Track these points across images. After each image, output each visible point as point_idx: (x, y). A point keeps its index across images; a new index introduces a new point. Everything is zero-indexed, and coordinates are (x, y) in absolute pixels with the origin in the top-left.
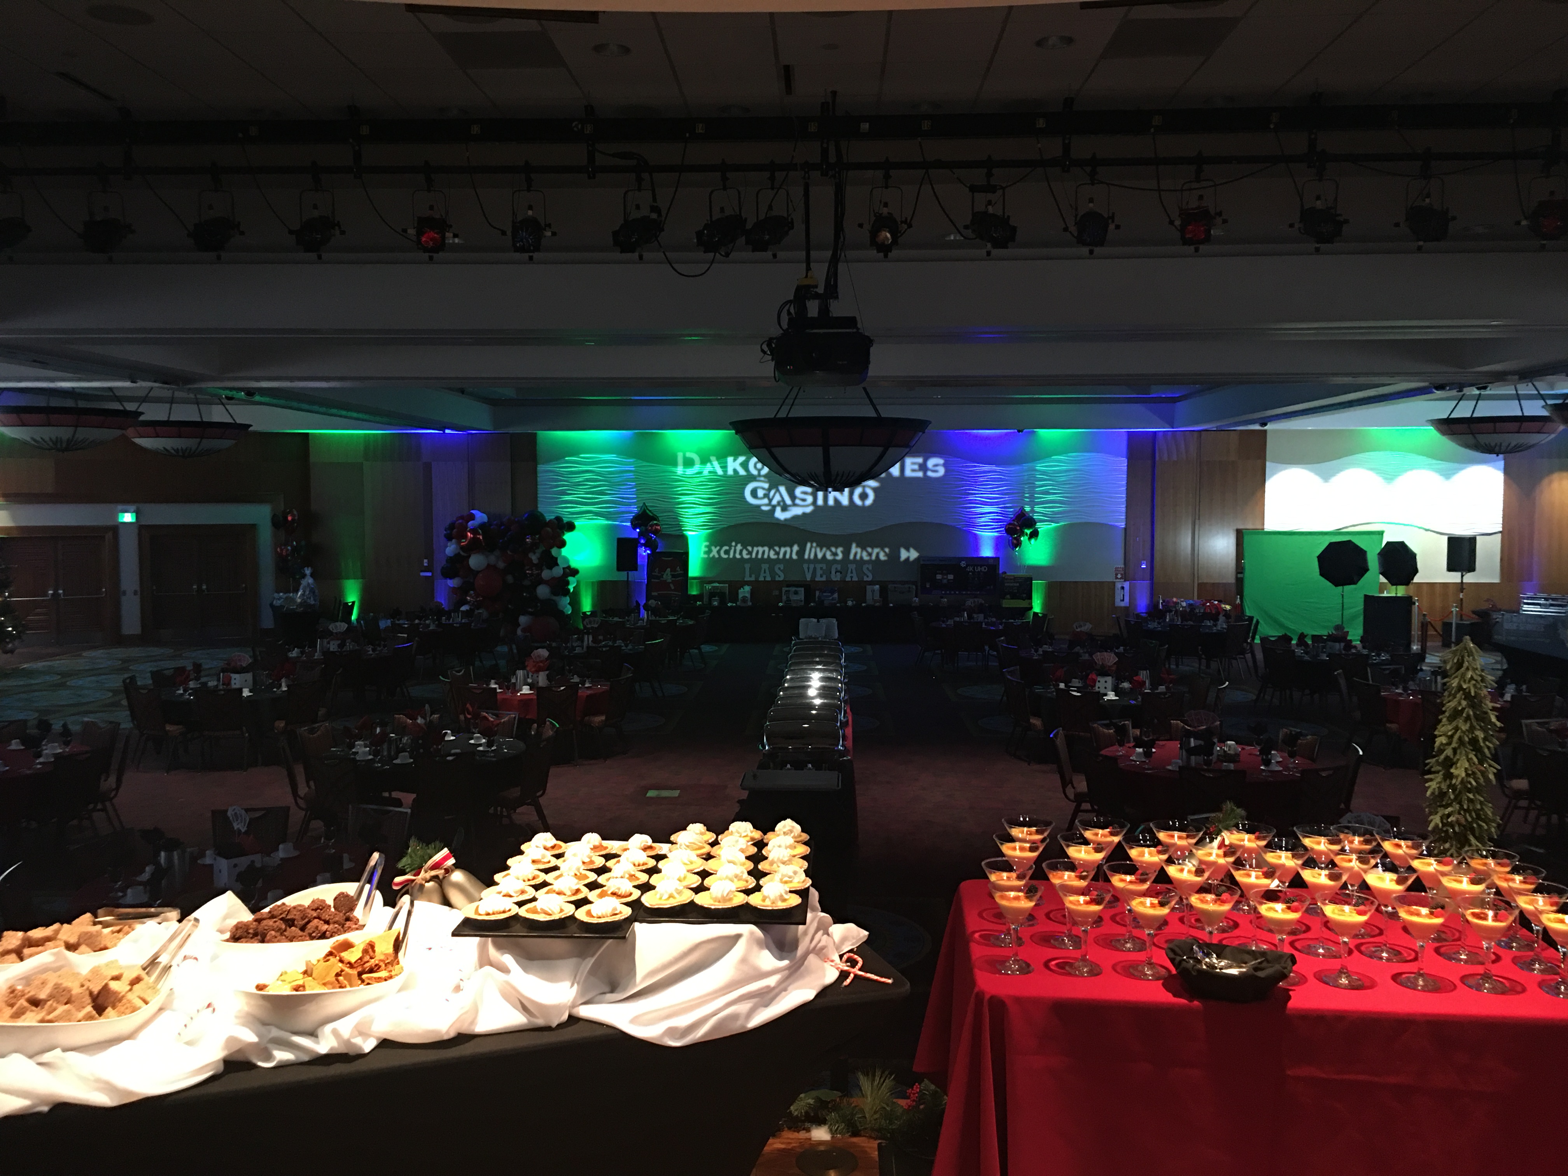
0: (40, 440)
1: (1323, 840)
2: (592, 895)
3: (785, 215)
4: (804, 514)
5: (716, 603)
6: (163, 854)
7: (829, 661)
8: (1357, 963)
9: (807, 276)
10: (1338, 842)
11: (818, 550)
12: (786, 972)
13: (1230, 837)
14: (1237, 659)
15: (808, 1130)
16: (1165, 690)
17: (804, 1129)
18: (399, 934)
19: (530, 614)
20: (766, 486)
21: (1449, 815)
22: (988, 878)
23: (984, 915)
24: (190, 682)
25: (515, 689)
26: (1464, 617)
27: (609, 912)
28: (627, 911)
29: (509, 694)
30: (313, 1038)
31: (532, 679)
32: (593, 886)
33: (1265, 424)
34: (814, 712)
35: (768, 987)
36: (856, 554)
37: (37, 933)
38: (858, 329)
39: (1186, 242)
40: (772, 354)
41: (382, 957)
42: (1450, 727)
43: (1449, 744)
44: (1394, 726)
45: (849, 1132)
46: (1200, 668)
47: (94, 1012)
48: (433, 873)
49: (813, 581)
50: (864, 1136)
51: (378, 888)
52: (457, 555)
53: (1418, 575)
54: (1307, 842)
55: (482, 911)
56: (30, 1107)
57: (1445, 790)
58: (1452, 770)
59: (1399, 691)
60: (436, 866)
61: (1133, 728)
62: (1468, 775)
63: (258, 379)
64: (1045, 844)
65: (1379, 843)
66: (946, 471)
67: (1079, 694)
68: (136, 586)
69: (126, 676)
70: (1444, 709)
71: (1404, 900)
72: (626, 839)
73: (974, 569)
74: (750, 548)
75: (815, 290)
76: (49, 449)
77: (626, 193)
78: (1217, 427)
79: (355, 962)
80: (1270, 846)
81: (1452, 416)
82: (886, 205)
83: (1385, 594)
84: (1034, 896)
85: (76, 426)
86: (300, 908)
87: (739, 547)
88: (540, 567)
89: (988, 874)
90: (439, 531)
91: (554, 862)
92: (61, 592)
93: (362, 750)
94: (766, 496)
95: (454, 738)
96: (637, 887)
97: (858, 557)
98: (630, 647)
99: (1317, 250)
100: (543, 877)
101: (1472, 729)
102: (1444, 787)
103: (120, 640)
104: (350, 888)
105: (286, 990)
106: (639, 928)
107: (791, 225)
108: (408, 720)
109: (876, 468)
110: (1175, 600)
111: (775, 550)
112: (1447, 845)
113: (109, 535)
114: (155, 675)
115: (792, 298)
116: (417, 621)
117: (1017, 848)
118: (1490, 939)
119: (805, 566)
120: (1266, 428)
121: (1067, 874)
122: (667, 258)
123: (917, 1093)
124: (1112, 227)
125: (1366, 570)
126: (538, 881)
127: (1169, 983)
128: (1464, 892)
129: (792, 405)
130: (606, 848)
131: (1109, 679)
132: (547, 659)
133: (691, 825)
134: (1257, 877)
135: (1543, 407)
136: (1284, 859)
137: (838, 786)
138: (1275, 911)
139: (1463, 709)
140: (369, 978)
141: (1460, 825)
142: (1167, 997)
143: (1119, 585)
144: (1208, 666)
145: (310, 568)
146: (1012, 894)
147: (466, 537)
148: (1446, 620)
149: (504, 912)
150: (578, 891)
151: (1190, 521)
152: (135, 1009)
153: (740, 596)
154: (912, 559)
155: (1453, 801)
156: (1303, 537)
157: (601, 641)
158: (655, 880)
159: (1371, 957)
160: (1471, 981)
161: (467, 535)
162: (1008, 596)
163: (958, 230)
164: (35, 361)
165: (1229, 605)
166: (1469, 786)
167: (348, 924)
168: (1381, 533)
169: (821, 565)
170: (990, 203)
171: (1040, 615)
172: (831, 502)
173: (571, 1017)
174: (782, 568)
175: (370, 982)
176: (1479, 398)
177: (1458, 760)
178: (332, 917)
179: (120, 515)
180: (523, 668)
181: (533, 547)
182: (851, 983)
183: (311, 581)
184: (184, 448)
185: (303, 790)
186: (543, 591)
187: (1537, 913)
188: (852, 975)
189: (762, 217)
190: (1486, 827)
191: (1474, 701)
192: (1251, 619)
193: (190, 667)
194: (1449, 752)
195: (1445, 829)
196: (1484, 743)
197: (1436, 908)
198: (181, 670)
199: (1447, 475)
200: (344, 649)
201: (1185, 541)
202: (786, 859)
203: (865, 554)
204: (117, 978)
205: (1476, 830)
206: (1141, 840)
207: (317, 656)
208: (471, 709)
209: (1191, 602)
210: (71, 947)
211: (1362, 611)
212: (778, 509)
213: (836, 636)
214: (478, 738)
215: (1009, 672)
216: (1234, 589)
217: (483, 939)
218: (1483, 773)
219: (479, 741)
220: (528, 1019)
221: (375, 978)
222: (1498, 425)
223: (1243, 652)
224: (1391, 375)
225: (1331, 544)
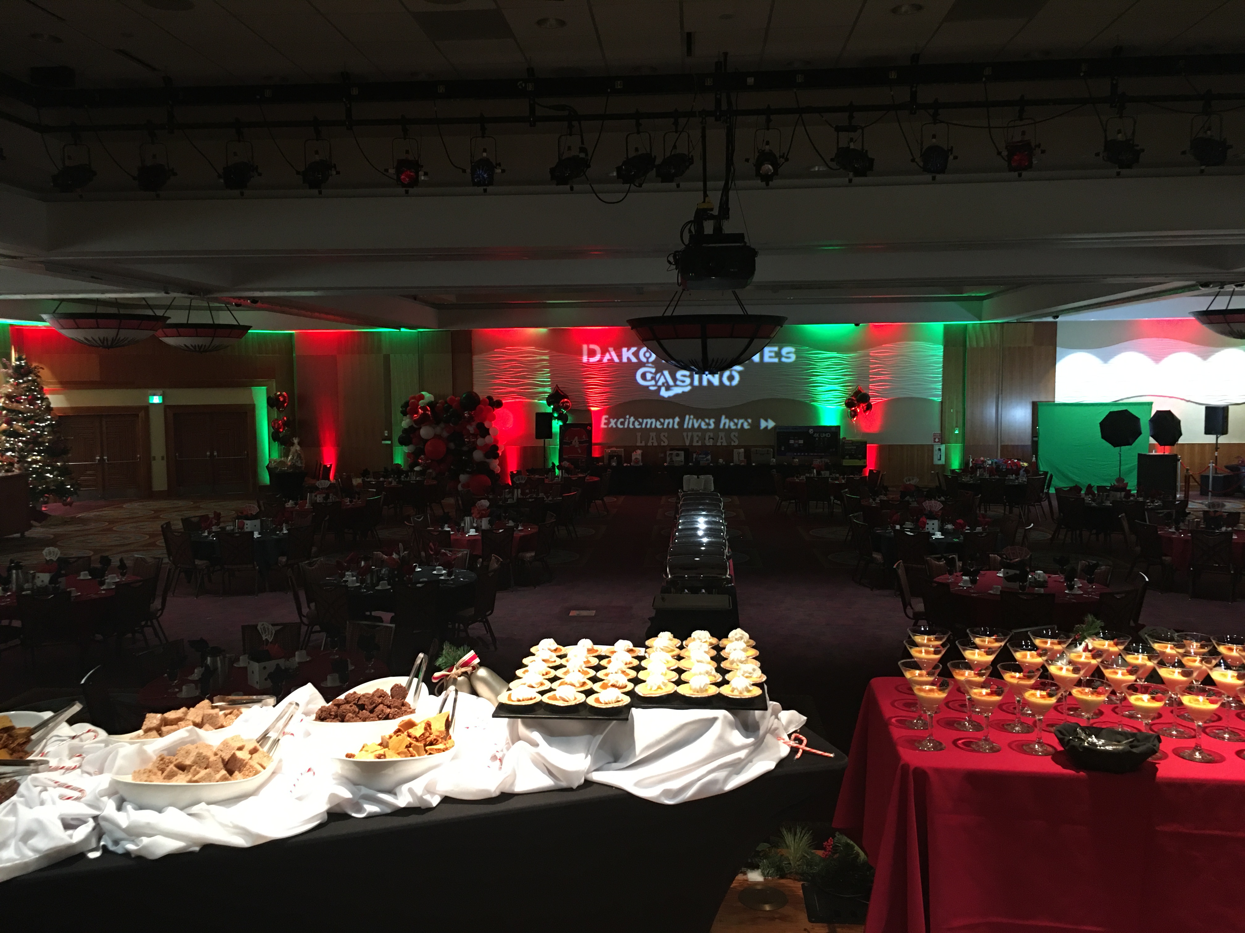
0: (91, 339)
1: (1169, 645)
2: (596, 687)
3: (686, 153)
4: (683, 392)
5: (614, 464)
6: (209, 658)
7: (711, 508)
8: (1206, 742)
9: (704, 202)
10: (1182, 646)
11: (695, 421)
12: (752, 748)
13: (1092, 643)
14: (1034, 506)
15: (745, 873)
16: (981, 531)
17: (741, 873)
18: (448, 717)
19: (468, 473)
20: (653, 370)
22: (903, 676)
23: (896, 704)
24: (213, 527)
25: (463, 531)
26: (1218, 472)
27: (614, 699)
28: (627, 700)
29: (459, 536)
30: (393, 796)
31: (476, 523)
32: (594, 680)
33: (1057, 317)
34: (703, 548)
35: (739, 759)
36: (725, 424)
37: (171, 715)
38: (745, 243)
39: (1011, 169)
40: (676, 264)
41: (438, 734)
44: (1168, 559)
45: (777, 875)
46: (1004, 514)
47: (228, 775)
48: (464, 670)
49: (691, 445)
50: (790, 878)
51: (423, 681)
52: (411, 427)
53: (1181, 438)
54: (1157, 647)
55: (514, 698)
56: (184, 848)
59: (1173, 530)
60: (465, 664)
61: (959, 560)
63: (262, 290)
64: (946, 649)
65: (1214, 647)
66: (797, 357)
67: (912, 534)
68: (163, 453)
69: (163, 522)
72: (612, 644)
73: (820, 435)
74: (640, 420)
75: (711, 212)
76: (97, 346)
77: (560, 137)
78: (1017, 320)
79: (419, 737)
80: (1128, 650)
81: (1210, 309)
82: (768, 143)
83: (1154, 453)
84: (946, 689)
85: (119, 329)
86: (368, 696)
87: (632, 419)
88: (475, 436)
89: (903, 671)
90: (397, 410)
91: (559, 662)
92: (105, 458)
93: (350, 578)
94: (653, 378)
95: (420, 569)
96: (630, 680)
97: (727, 427)
98: (550, 498)
99: (1118, 174)
100: (553, 673)
103: (150, 495)
104: (403, 681)
105: (370, 758)
106: (636, 712)
107: (691, 161)
108: (384, 556)
109: (743, 357)
110: (982, 459)
111: (660, 422)
113: (142, 414)
114: (185, 521)
115: (693, 219)
116: (381, 479)
117: (923, 651)
119: (685, 434)
120: (1057, 320)
121: (967, 673)
122: (593, 190)
123: (831, 845)
124: (951, 157)
125: (1140, 433)
126: (551, 676)
127: (1056, 757)
129: (676, 306)
130: (597, 651)
131: (936, 522)
132: (488, 508)
133: (661, 633)
134: (1123, 674)
136: (1140, 659)
137: (730, 607)
138: (1142, 701)
140: (431, 749)
142: (1057, 769)
143: (936, 448)
144: (1011, 512)
145: (297, 439)
146: (928, 687)
147: (417, 412)
148: (1204, 474)
149: (531, 699)
150: (584, 684)
151: (995, 395)
152: (257, 772)
153: (633, 458)
154: (769, 427)
156: (1086, 408)
157: (527, 494)
158: (642, 675)
159: (1215, 737)
161: (419, 411)
162: (847, 457)
163: (825, 162)
164: (92, 277)
165: (1026, 462)
167: (403, 708)
168: (1151, 404)
169: (697, 433)
170: (851, 140)
171: (874, 471)
172: (705, 383)
173: (586, 781)
174: (666, 436)
175: (432, 752)
176: (1233, 294)
178: (392, 703)
179: (151, 397)
180: (470, 515)
181: (470, 420)
182: (801, 755)
183: (298, 448)
184: (200, 345)
185: (305, 611)
186: (478, 455)
188: (801, 751)
189: (668, 154)
192: (1046, 473)
193: (211, 516)
198: (204, 518)
199: (1205, 356)
200: (329, 501)
201: (991, 412)
202: (743, 659)
203: (732, 424)
204: (240, 749)
206: (1023, 645)
207: (308, 506)
208: (433, 547)
209: (996, 460)
210: (199, 725)
211: (1137, 466)
212: (663, 389)
213: (713, 489)
214: (439, 570)
215: (854, 517)
216: (1030, 449)
217: (512, 719)
219: (441, 572)
220: (554, 782)
221: (436, 749)
223: (1040, 500)
224: (1166, 275)
225: (1111, 413)
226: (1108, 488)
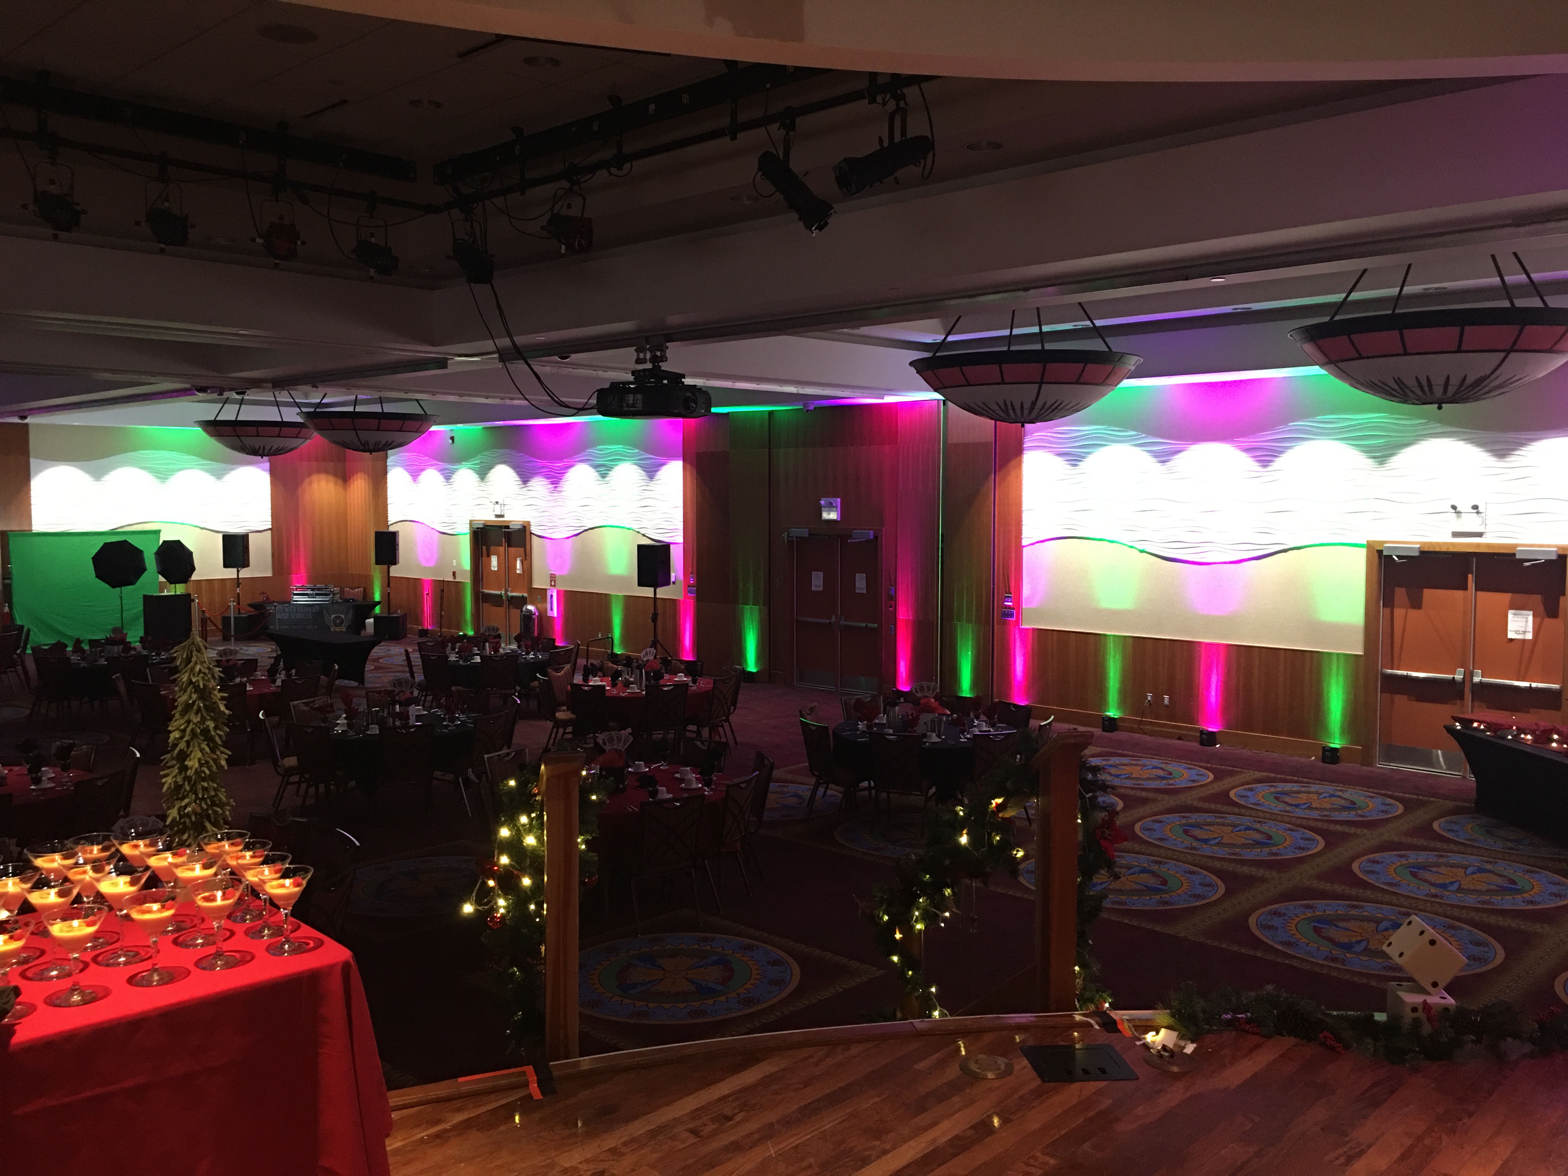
1: (57, 856)
8: (94, 976)
10: (72, 855)
14: (7, 674)
21: (186, 807)
26: (241, 611)
33: (25, 417)
42: (182, 721)
43: (181, 738)
53: (195, 573)
54: (39, 862)
57: (180, 783)
58: (186, 763)
62: (201, 765)
65: (117, 847)
70: (176, 704)
71: (138, 900)
81: (218, 418)
83: (166, 593)
99: (55, 237)
101: (203, 720)
102: (179, 780)
112: (185, 837)
118: (219, 918)
120: (26, 421)
125: (143, 569)
128: (196, 879)
135: (298, 414)
136: (10, 886)
139: (194, 702)
141: (196, 814)
155: (188, 792)
156: (76, 539)
159: (107, 965)
160: (204, 964)
166: (203, 775)
168: (158, 532)
176: (242, 402)
177: (191, 752)
187: (262, 883)
190: (220, 811)
191: (204, 693)
192: (21, 627)
194: (182, 745)
195: (182, 821)
196: (215, 731)
197: (165, 901)
199: (219, 475)
205: (212, 816)
211: (142, 612)
218: (215, 761)
222: (260, 429)
223: (14, 665)
224: (153, 374)
225: (106, 545)
226: (103, 641)
